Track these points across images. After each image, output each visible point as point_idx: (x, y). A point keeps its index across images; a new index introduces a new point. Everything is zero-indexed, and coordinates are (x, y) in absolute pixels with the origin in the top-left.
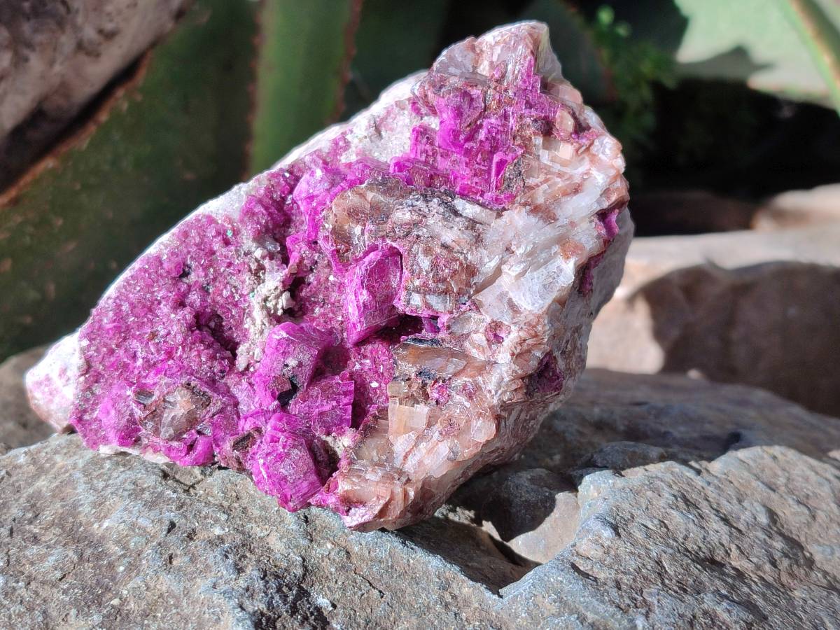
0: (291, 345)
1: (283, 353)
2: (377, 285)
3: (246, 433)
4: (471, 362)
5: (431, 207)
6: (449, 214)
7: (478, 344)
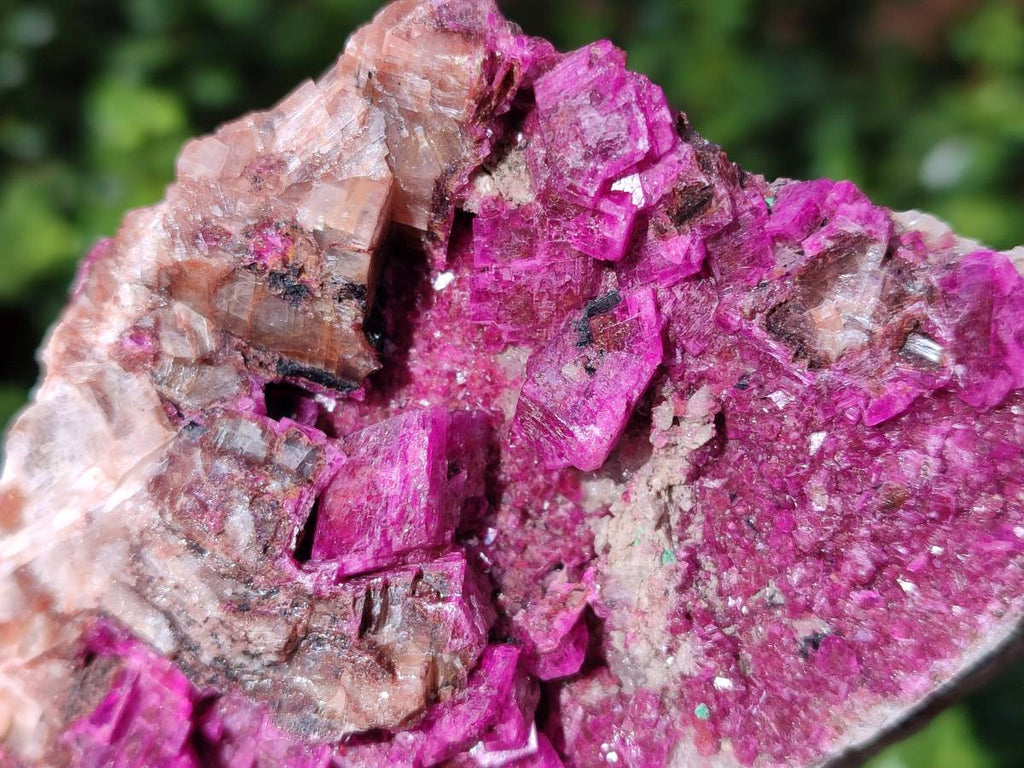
0: (569, 408)
1: (591, 395)
2: (364, 500)
3: (687, 227)
4: (205, 303)
5: (213, 644)
6: (181, 620)
7: (184, 336)
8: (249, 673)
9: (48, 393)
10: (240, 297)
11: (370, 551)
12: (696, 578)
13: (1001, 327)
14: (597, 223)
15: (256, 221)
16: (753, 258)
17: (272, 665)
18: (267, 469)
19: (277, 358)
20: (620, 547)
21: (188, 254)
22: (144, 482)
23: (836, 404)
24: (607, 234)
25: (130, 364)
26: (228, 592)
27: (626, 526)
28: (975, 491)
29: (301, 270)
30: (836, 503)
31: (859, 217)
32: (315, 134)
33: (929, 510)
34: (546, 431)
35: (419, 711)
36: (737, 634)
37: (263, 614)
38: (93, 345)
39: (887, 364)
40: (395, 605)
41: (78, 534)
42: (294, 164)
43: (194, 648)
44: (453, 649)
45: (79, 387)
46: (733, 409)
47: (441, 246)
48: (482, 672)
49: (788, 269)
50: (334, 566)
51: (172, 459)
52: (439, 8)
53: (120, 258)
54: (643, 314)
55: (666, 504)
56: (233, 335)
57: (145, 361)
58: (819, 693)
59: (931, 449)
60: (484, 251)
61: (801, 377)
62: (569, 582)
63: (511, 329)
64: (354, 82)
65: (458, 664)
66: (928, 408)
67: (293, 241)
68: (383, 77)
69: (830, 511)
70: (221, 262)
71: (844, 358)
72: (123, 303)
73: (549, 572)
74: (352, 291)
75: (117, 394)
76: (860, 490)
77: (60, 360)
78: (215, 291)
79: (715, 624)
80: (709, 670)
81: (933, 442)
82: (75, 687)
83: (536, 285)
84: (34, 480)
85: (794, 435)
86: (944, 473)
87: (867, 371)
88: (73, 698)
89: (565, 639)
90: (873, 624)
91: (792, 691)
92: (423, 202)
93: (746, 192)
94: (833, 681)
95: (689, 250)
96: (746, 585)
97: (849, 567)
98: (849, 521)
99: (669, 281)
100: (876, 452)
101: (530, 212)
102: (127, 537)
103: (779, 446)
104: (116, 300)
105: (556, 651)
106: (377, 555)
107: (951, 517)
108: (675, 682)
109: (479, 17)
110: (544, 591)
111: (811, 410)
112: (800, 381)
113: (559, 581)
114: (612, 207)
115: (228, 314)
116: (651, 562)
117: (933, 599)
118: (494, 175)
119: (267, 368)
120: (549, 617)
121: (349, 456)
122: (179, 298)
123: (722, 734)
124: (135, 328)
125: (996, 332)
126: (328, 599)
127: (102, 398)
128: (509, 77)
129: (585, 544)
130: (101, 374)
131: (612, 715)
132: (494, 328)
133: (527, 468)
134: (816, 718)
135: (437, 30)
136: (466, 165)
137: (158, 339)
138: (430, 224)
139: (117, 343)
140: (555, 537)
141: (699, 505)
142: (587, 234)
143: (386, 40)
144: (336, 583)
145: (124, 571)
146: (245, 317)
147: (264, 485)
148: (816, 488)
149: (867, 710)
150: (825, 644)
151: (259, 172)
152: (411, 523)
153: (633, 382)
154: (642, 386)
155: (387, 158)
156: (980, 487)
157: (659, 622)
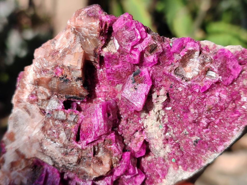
2: (89, 126)
4: (46, 86)
5: (61, 162)
6: (53, 158)
7: (43, 94)
8: (70, 167)
9: (15, 111)
10: (54, 84)
11: (93, 137)
12: (168, 130)
13: (229, 66)
14: (132, 56)
15: (54, 66)
16: (169, 58)
17: (75, 165)
18: (67, 122)
19: (65, 95)
20: (149, 126)
21: (40, 76)
22: (40, 129)
23: (193, 89)
24: (135, 58)
25: (32, 102)
26: (63, 151)
27: (150, 121)
28: (228, 103)
29: (66, 76)
30: (196, 111)
31: (192, 46)
32: (64, 43)
33: (218, 109)
34: (128, 103)
35: (110, 171)
36: (179, 142)
37: (71, 155)
38: (23, 99)
39: (203, 78)
40: (100, 148)
41: (27, 141)
42: (61, 51)
43: (58, 164)
44: (115, 156)
45: (22, 109)
46: (170, 92)
47: (98, 64)
48: (123, 159)
49: (177, 60)
50: (85, 142)
51: (45, 123)
52: (87, 11)
53: (25, 79)
54: (146, 74)
55: (158, 115)
56: (54, 92)
57: (35, 101)
58: (199, 153)
59: (217, 95)
60: (108, 64)
61: (184, 84)
62: (140, 134)
63: (117, 81)
64: (71, 30)
65: (117, 159)
66: (215, 86)
67: (63, 69)
68: (77, 29)
69: (195, 113)
70: (48, 76)
71: (193, 78)
72: (28, 89)
73: (135, 133)
74: (79, 79)
75: (30, 109)
76: (202, 107)
77: (16, 103)
78: (48, 83)
79: (174, 140)
80: (174, 151)
81: (217, 94)
82: (33, 173)
83: (121, 71)
84: (16, 130)
85: (184, 97)
86: (220, 100)
87: (199, 81)
88: (33, 176)
89: (140, 148)
90: (209, 136)
91: (193, 153)
92: (92, 55)
93: (165, 43)
94: (202, 150)
95: (154, 58)
96: (179, 131)
97: (202, 125)
98: (200, 115)
99: (151, 66)
100: (204, 98)
101: (116, 55)
102: (38, 141)
103: (182, 100)
104: (26, 88)
105: (139, 151)
106: (94, 138)
107: (224, 110)
108: (166, 154)
109: (97, 12)
110: (134, 137)
111: (188, 91)
112: (184, 85)
113: (137, 134)
114: (134, 52)
115: (52, 87)
116: (157, 129)
117: (222, 129)
118: (107, 47)
119: (63, 98)
120: (136, 144)
121: (85, 115)
122: (40, 86)
123: (179, 165)
124: (32, 94)
125: (228, 67)
126: (85, 150)
127: (27, 110)
128: (106, 25)
129: (142, 126)
130: (26, 105)
131: (154, 163)
132: (113, 81)
133: (126, 110)
134: (199, 158)
135: (87, 17)
136: (100, 46)
137: (37, 96)
138: (94, 59)
139: (28, 98)
140: (135, 124)
141: (166, 114)
142: (130, 58)
143: (76, 21)
144: (86, 146)
145: (39, 149)
146: (56, 88)
147: (67, 126)
148: (191, 108)
149: (211, 155)
150: (199, 142)
151: (53, 54)
152: (101, 129)
153: (146, 90)
154: (148, 91)
155: (82, 47)
156: (229, 102)
157: (161, 142)
